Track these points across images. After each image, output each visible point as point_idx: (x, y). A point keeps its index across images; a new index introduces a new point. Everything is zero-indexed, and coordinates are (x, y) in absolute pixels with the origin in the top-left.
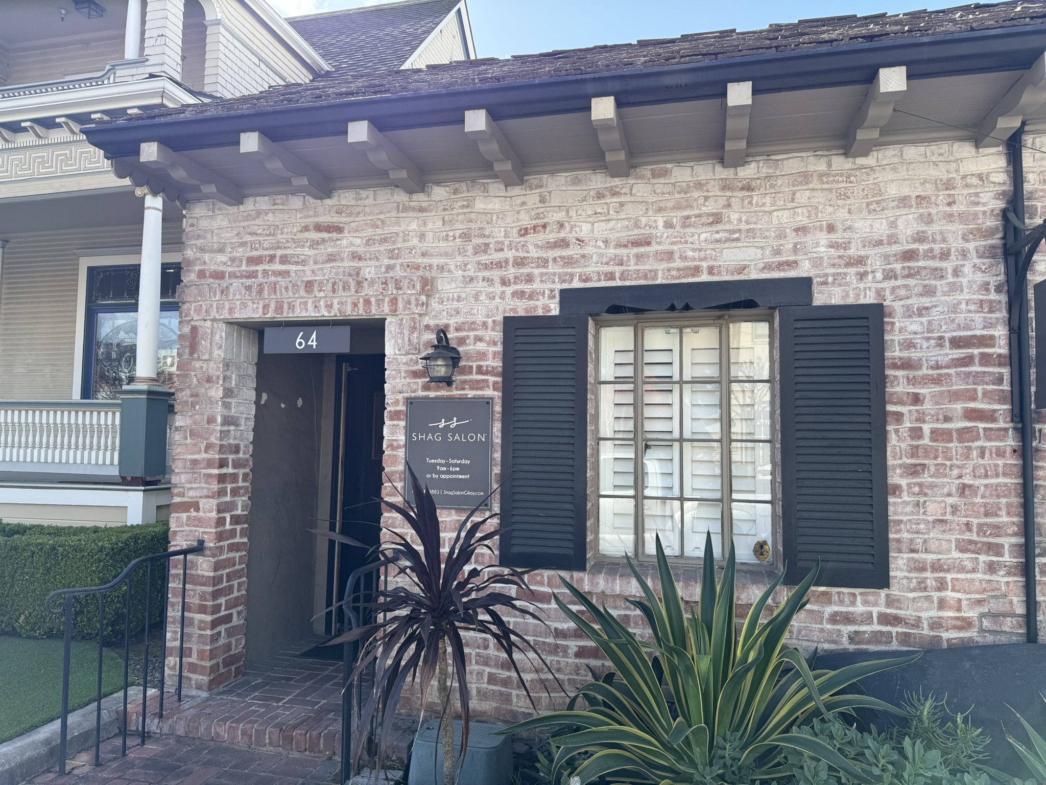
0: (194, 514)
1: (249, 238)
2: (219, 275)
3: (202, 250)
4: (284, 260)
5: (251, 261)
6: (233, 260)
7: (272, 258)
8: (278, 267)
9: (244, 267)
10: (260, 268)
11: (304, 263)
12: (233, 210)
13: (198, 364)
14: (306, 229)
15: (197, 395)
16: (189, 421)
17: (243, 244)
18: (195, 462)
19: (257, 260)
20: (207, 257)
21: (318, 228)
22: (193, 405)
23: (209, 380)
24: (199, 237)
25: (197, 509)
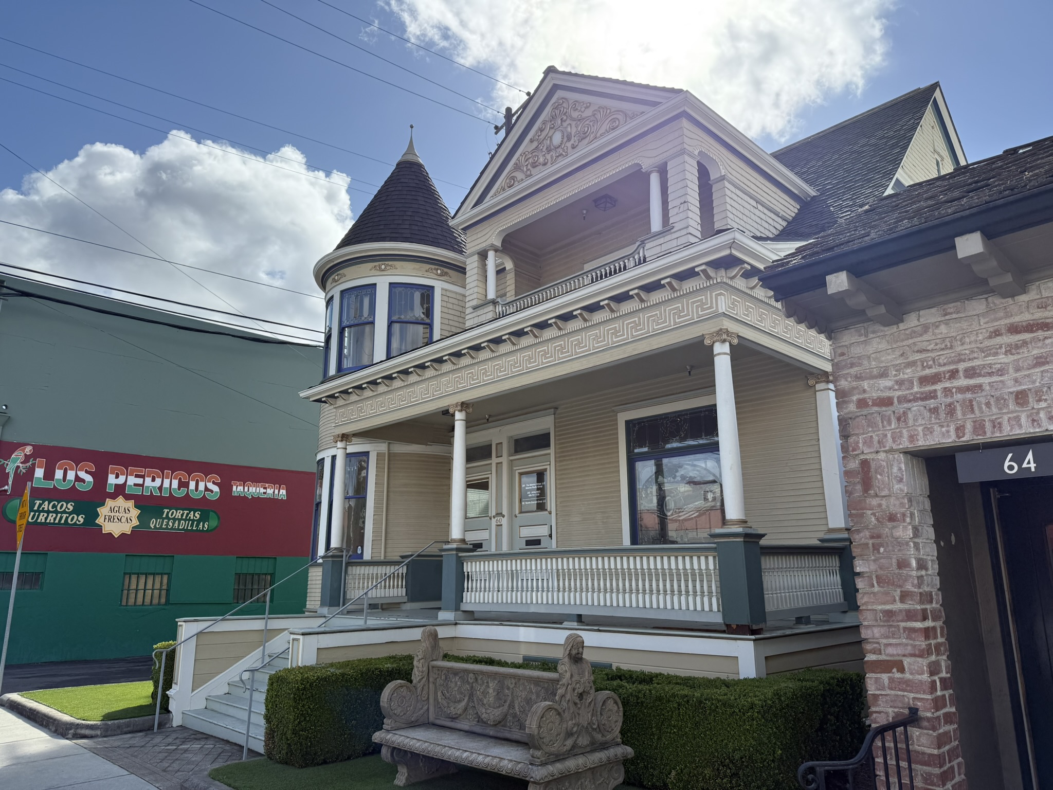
0: (898, 675)
1: (918, 357)
2: (887, 402)
3: (858, 378)
4: (971, 373)
5: (923, 380)
6: (900, 383)
7: (954, 374)
8: (963, 382)
9: (916, 389)
10: (939, 387)
11: (1001, 372)
12: (894, 329)
13: (874, 502)
14: (997, 333)
15: (879, 536)
16: (873, 567)
17: (913, 364)
18: (889, 614)
19: (935, 379)
20: (866, 385)
21: (1014, 329)
22: (876, 548)
23: (892, 518)
24: (852, 365)
25: (902, 670)
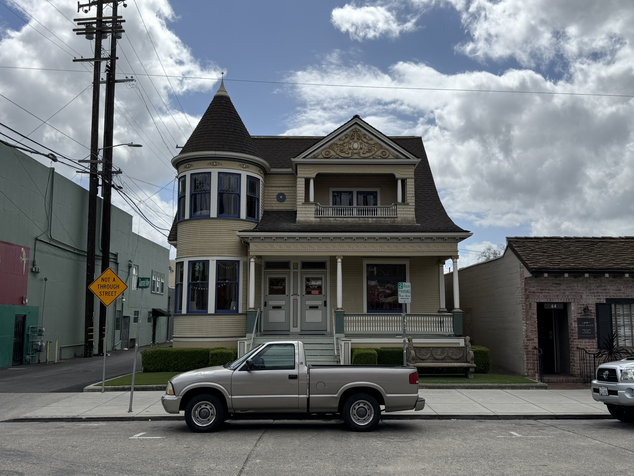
0: (533, 341)
1: (540, 285)
2: (534, 292)
3: (529, 287)
4: (549, 290)
5: (541, 290)
6: (537, 289)
7: (546, 289)
8: (547, 291)
9: (540, 291)
10: (543, 291)
11: (553, 291)
12: (536, 279)
13: (531, 311)
14: (553, 284)
15: (531, 317)
16: (530, 322)
17: (539, 286)
18: (532, 331)
19: (542, 290)
20: (530, 288)
21: (556, 284)
22: (531, 319)
23: (534, 314)
24: (528, 284)
25: (534, 340)
